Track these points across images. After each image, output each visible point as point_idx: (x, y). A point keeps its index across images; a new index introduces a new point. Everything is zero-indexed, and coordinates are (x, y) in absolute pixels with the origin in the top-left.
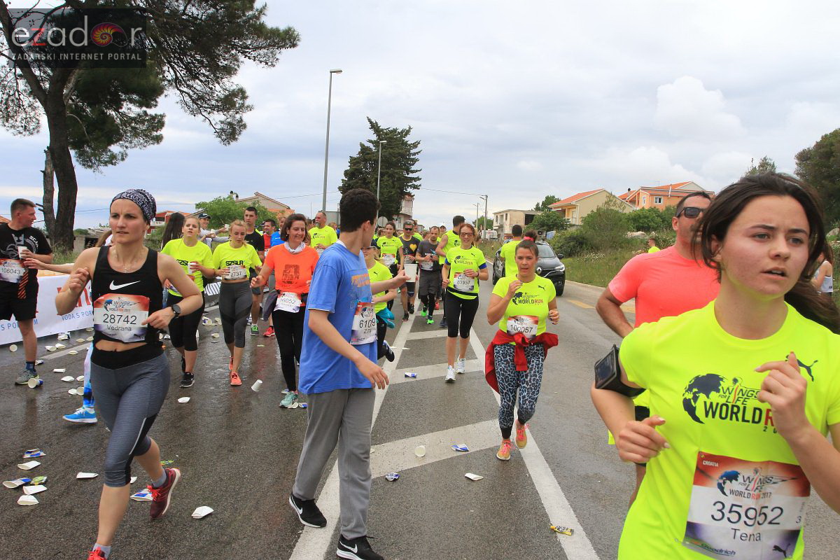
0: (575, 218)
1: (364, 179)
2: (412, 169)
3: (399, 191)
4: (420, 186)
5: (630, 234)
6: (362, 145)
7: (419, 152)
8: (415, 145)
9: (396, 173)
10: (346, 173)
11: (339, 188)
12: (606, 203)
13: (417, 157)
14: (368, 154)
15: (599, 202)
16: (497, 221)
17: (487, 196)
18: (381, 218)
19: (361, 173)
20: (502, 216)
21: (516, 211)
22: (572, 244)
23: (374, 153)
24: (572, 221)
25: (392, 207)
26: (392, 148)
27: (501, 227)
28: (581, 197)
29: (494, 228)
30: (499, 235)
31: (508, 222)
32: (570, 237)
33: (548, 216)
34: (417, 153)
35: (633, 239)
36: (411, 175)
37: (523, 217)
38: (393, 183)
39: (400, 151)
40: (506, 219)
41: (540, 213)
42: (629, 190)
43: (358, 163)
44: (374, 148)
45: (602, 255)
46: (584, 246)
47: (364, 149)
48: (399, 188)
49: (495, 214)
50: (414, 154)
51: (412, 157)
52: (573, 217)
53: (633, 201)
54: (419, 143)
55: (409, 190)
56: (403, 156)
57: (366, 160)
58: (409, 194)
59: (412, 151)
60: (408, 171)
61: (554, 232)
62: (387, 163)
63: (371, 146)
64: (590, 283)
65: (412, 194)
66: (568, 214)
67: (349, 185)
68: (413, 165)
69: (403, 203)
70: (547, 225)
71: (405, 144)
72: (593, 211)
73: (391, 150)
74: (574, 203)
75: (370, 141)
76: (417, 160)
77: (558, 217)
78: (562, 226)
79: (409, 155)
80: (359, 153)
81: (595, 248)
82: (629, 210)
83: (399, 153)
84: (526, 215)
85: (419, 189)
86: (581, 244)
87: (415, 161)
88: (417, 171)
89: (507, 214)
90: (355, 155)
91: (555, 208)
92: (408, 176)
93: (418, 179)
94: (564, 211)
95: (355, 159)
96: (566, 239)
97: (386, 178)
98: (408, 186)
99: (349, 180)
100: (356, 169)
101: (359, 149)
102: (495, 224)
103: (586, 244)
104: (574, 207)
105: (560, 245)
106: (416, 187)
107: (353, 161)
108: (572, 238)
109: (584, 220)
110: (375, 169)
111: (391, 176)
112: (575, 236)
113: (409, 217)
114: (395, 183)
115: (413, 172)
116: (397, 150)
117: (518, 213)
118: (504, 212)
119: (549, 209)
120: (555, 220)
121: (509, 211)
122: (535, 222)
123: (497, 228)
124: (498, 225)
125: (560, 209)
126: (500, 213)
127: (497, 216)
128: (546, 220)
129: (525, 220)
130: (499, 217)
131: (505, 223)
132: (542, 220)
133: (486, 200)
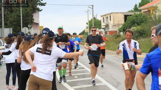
3: (32, 8)
4: (45, 3)
16: (104, 21)
17: (93, 6)
18: (24, 28)
20: (107, 17)
21: (117, 13)
22: (137, 34)
25: (28, 20)
27: (107, 26)
29: (102, 27)
30: (106, 33)
31: (112, 22)
32: (136, 31)
37: (123, 17)
40: (110, 20)
46: (143, 35)
49: (102, 16)
55: (38, 7)
58: (39, 10)
69: (35, 16)
70: (137, 23)
77: (143, 17)
84: (125, 15)
89: (110, 16)
91: (144, 9)
94: (150, 11)
98: (37, 4)
102: (103, 24)
103: (145, 34)
113: (37, 24)
117: (119, 14)
118: (108, 14)
119: (140, 10)
120: (142, 19)
121: (112, 13)
122: (128, 21)
123: (104, 27)
124: (105, 24)
125: (147, 10)
126: (105, 15)
127: (103, 18)
128: (135, 19)
129: (124, 19)
130: (105, 18)
131: (110, 22)
132: (133, 19)
133: (93, 8)
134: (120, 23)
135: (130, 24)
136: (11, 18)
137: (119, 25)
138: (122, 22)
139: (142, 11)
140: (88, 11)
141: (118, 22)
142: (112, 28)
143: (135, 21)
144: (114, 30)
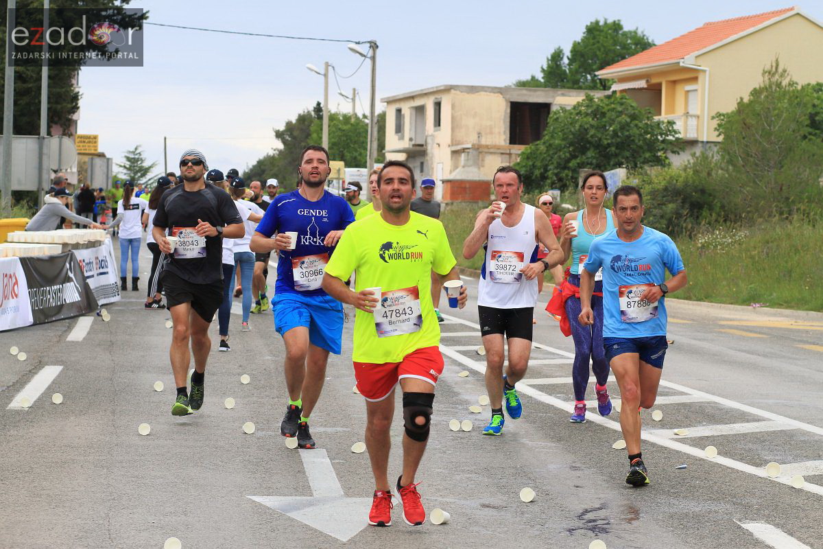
0: (694, 117)
16: (399, 129)
17: (374, 46)
20: (420, 110)
21: (473, 89)
22: (671, 206)
24: (686, 129)
27: (418, 153)
28: (713, 37)
29: (390, 157)
31: (444, 134)
32: (666, 189)
33: (598, 113)
37: (501, 112)
40: (438, 122)
41: (565, 100)
46: (705, 213)
49: (390, 102)
52: (687, 114)
61: (621, 171)
66: (672, 97)
70: (598, 146)
74: (688, 61)
77: (634, 117)
78: (651, 146)
81: (730, 217)
84: (512, 103)
86: (697, 207)
89: (438, 105)
102: (395, 146)
103: (711, 209)
104: (692, 76)
108: (672, 192)
109: (726, 123)
112: (680, 185)
117: (483, 97)
118: (425, 94)
119: (604, 85)
120: (624, 127)
121: (448, 89)
122: (552, 136)
123: (401, 157)
124: (406, 144)
125: (642, 84)
126: (412, 98)
127: (399, 111)
128: (592, 126)
129: (508, 120)
130: (406, 109)
131: (432, 135)
132: (577, 126)
133: (373, 58)
134: (484, 141)
135: (564, 154)
137: (480, 151)
138: (499, 134)
139: (615, 87)
140: (327, 70)
141: (479, 134)
142: (466, 168)
143: (592, 136)
144: (476, 178)
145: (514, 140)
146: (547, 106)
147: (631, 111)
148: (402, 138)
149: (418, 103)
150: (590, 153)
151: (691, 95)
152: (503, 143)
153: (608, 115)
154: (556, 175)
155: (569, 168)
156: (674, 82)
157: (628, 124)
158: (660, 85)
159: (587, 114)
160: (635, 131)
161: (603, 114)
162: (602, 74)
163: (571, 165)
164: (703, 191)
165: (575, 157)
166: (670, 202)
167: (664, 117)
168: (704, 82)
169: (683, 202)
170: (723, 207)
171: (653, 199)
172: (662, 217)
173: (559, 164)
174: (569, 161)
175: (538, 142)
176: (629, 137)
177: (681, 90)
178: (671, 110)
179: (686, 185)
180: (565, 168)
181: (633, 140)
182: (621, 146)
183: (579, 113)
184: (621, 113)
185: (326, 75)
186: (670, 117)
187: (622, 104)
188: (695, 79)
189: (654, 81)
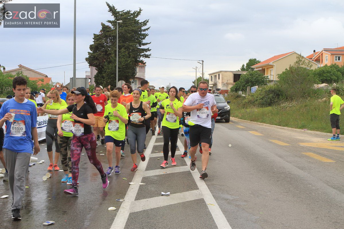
0: (273, 75)
1: (106, 51)
2: (144, 42)
3: (134, 60)
4: (150, 55)
5: (316, 86)
6: (103, 25)
7: (148, 28)
8: (145, 23)
9: (131, 46)
10: (91, 47)
11: (87, 59)
12: (297, 62)
13: (146, 32)
14: (108, 31)
15: (291, 62)
16: (212, 80)
17: (203, 61)
18: (120, 81)
19: (103, 47)
20: (216, 76)
22: (271, 95)
23: (112, 31)
24: (271, 78)
25: (128, 72)
26: (126, 26)
27: (215, 85)
28: (276, 58)
29: (210, 86)
31: (220, 81)
32: (269, 90)
33: (251, 75)
34: (147, 29)
35: (319, 89)
36: (142, 47)
37: (232, 76)
38: (129, 53)
39: (134, 28)
40: (219, 78)
41: (245, 73)
42: (314, 51)
43: (100, 39)
44: (112, 27)
45: (294, 103)
46: (280, 97)
47: (105, 28)
48: (133, 57)
49: (210, 75)
50: (145, 30)
51: (143, 33)
52: (271, 75)
53: (318, 60)
54: (148, 22)
55: (142, 59)
56: (136, 32)
57: (106, 37)
58: (142, 62)
59: (143, 28)
60: (140, 44)
61: (257, 87)
62: (123, 38)
63: (110, 25)
64: (286, 125)
65: (145, 62)
66: (267, 71)
67: (94, 57)
68: (144, 39)
69: (138, 69)
70: (251, 82)
71: (137, 22)
72: (286, 69)
73: (126, 28)
74: (271, 63)
75: (109, 22)
76: (147, 35)
77: (259, 75)
78: (263, 82)
79: (141, 31)
80: (101, 31)
81: (289, 98)
82: (315, 67)
83: (133, 31)
84: (234, 74)
85: (149, 57)
86: (278, 95)
87: (145, 36)
88: (147, 44)
89: (219, 75)
90: (98, 33)
91: (256, 68)
92: (141, 48)
93: (148, 50)
94: (263, 71)
95: (98, 36)
96: (266, 92)
97: (123, 50)
98: (141, 56)
99: (94, 52)
100: (100, 44)
101: (101, 28)
102: (210, 82)
103: (282, 96)
104: (272, 66)
105: (261, 97)
106: (147, 56)
107: (97, 38)
108: (271, 91)
109: (280, 76)
110: (114, 44)
111: (127, 48)
112: (273, 89)
114: (130, 54)
115: (144, 44)
116: (131, 28)
117: (228, 73)
118: (216, 73)
119: (253, 69)
120: (257, 78)
121: (221, 72)
122: (241, 80)
123: (212, 86)
124: (213, 83)
125: (261, 69)
126: (214, 74)
127: (211, 76)
128: (250, 77)
129: (233, 78)
130: (213, 77)
131: (218, 81)
132: (247, 78)
133: (203, 64)
134: (228, 82)
135: (244, 84)
136: (109, 69)
137: (228, 84)
138: (232, 81)
139: (255, 70)
140: (196, 68)
141: (227, 81)
142: (223, 87)
143: (250, 80)
144: (225, 89)
145: (234, 81)
146: (240, 75)
147: (259, 74)
148: (212, 82)
149: (215, 75)
150: (250, 83)
151: (271, 71)
152: (232, 82)
153: (254, 75)
154: (242, 88)
155: (245, 87)
156: (268, 68)
157: (258, 77)
158: (265, 69)
159: (249, 75)
160: (259, 78)
161: (253, 75)
162: (252, 67)
163: (245, 86)
164: (280, 91)
165: (246, 84)
166: (271, 94)
167: (266, 75)
168: (275, 68)
169: (274, 94)
170: (285, 95)
171: (266, 93)
172: (269, 98)
173: (243, 86)
174: (245, 85)
175: (238, 81)
176: (258, 80)
177: (269, 70)
178: (267, 74)
179: (275, 89)
180: (244, 87)
181: (259, 80)
182: (256, 82)
183: (247, 75)
184: (256, 74)
185: (196, 69)
186: (267, 75)
187: (256, 73)
188: (273, 67)
189: (263, 68)
